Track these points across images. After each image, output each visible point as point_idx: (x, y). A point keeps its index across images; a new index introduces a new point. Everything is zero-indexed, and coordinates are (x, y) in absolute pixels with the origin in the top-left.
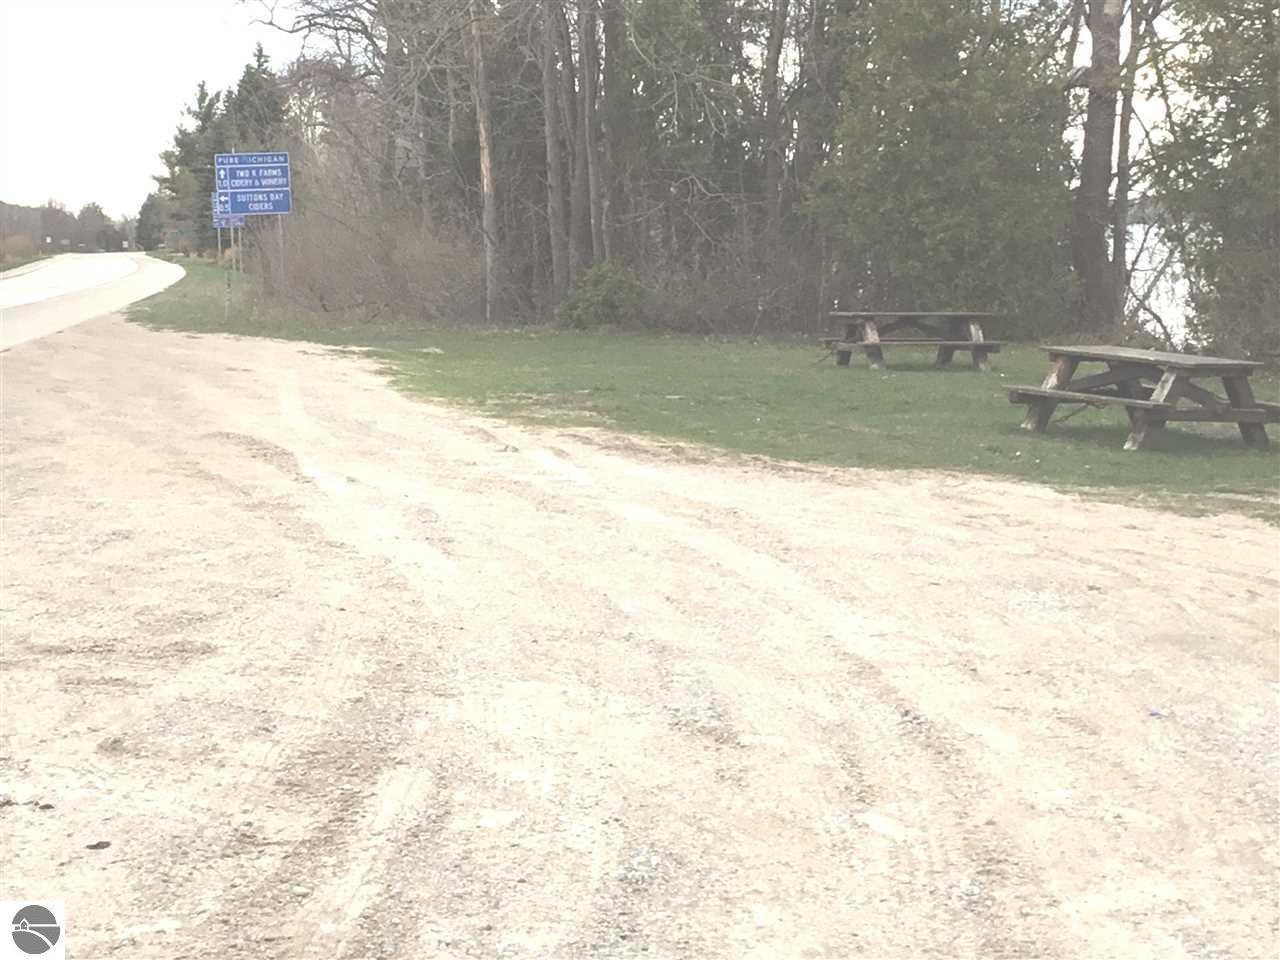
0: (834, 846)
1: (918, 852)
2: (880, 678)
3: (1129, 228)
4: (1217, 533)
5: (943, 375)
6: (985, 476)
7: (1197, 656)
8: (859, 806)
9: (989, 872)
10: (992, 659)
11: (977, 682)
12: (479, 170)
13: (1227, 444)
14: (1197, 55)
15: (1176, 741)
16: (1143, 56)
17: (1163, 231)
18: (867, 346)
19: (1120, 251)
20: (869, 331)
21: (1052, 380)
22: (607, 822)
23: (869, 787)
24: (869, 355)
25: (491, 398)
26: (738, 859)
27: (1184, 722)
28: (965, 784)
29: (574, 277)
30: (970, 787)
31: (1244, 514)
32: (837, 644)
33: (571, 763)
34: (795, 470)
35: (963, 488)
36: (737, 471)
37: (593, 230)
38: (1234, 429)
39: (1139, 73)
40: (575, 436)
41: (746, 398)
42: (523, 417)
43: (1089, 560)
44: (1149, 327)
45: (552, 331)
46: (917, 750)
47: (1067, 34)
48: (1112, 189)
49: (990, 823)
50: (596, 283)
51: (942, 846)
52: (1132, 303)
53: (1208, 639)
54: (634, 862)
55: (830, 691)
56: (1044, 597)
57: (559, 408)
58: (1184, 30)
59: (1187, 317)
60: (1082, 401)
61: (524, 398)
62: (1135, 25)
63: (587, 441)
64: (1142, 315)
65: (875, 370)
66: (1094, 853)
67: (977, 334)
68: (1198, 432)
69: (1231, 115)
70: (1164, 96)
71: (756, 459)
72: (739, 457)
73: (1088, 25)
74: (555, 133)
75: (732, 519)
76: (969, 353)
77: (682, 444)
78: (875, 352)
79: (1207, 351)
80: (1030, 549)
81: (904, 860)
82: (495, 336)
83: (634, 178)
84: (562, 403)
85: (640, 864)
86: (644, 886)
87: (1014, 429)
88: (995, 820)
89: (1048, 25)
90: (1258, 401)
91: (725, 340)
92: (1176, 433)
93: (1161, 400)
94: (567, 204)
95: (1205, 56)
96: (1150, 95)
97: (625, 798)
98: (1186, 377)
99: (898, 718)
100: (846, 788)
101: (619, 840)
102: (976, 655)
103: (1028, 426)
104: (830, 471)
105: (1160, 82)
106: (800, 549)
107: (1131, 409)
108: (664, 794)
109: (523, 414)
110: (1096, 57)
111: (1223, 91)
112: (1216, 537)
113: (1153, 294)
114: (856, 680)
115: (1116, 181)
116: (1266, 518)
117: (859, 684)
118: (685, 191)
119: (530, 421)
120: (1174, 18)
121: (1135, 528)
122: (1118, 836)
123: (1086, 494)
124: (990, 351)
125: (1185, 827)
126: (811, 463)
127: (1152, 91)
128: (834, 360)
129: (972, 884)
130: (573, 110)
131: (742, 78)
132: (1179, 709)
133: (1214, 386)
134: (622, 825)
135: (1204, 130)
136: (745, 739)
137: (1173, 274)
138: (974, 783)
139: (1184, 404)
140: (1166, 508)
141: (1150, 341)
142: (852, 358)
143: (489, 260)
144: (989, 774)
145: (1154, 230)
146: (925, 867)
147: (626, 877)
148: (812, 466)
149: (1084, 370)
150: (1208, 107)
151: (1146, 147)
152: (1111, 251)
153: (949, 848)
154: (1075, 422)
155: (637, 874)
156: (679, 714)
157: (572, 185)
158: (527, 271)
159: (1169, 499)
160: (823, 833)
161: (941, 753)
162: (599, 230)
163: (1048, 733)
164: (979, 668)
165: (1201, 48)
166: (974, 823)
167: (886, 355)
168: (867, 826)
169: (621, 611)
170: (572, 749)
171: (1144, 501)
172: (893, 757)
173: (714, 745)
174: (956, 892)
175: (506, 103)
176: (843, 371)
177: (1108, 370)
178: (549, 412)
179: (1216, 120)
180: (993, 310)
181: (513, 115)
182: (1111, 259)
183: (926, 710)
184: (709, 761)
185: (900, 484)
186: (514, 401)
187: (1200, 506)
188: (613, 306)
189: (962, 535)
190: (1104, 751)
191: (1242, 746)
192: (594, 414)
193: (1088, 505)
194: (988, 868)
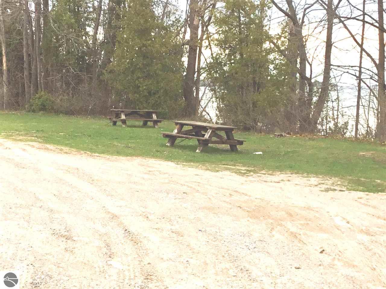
0: (100, 271)
1: (126, 273)
2: (119, 219)
3: (200, 87)
4: (222, 177)
5: (144, 129)
6: (154, 159)
7: (214, 213)
8: (109, 259)
9: (147, 279)
10: (153, 214)
11: (148, 221)
12: (2, 62)
13: (226, 151)
14: (220, 37)
15: (206, 238)
16: (205, 37)
17: (210, 88)
18: (121, 120)
19: (197, 94)
20: (122, 115)
21: (176, 131)
22: (28, 265)
23: (113, 253)
24: (122, 122)
25: (3, 133)
26: (70, 276)
27: (209, 233)
28: (142, 252)
29: (32, 97)
30: (144, 253)
31: (230, 171)
32: (106, 209)
33: (18, 246)
34: (97, 156)
35: (148, 163)
36: (79, 156)
37: (39, 82)
38: (227, 147)
39: (203, 42)
40: (29, 145)
41: (84, 135)
42: (13, 139)
43: (184, 185)
44: (206, 117)
45: (25, 113)
46: (129, 241)
47: (183, 30)
48: (196, 76)
49: (149, 264)
50: (39, 98)
51: (134, 271)
52: (201, 109)
53: (217, 208)
54: (36, 278)
55: (103, 223)
56: (170, 195)
57: (25, 136)
58: (216, 30)
59: (216, 114)
60: (184, 137)
61: (13, 133)
62: (203, 28)
63: (33, 146)
64: (204, 113)
65: (124, 127)
66: (180, 272)
67: (154, 117)
68: (218, 147)
69: (229, 55)
70: (211, 48)
71: (85, 153)
72: (80, 152)
73: (189, 27)
74: (27, 52)
75: (76, 171)
76: (152, 123)
77: (63, 148)
78: (124, 122)
79: (221, 124)
80: (167, 181)
81: (121, 275)
82: (7, 114)
83: (52, 66)
84: (26, 135)
85: (38, 278)
86: (39, 285)
87: (164, 145)
88: (151, 263)
89: (178, 27)
90: (235, 139)
91: (79, 117)
92: (212, 148)
93: (207, 138)
94: (30, 74)
95: (222, 37)
96: (207, 48)
97: (35, 257)
98: (215, 131)
99: (123, 232)
100: (106, 253)
101: (32, 271)
102: (148, 213)
103: (168, 144)
104: (108, 157)
105: (209, 44)
106: (97, 180)
107: (199, 140)
108: (47, 256)
109: (13, 137)
110: (191, 36)
111: (227, 48)
112: (221, 178)
113: (207, 107)
114: (111, 220)
115: (196, 74)
116: (236, 173)
117: (112, 221)
118: (68, 71)
119: (15, 140)
120: (213, 26)
121: (198, 175)
122: (187, 267)
123: (184, 165)
124: (159, 122)
125: (207, 264)
126: (102, 154)
127: (207, 47)
128: (112, 124)
129: (142, 282)
130: (33, 45)
131: (86, 38)
132: (208, 229)
133: (223, 134)
134: (33, 266)
135: (221, 59)
136: (74, 238)
137: (213, 101)
138: (145, 251)
139: (214, 139)
140: (208, 169)
141: (205, 121)
142: (117, 123)
143: (5, 90)
144: (150, 249)
145: (208, 88)
146: (127, 278)
147: (33, 283)
148: (102, 155)
149: (185, 128)
150: (223, 52)
151: (206, 63)
152: (195, 94)
153: (136, 271)
154: (183, 143)
155: (37, 282)
156: (55, 231)
157: (32, 68)
158: (17, 95)
159: (208, 167)
160: (97, 267)
161: (135, 242)
162: (41, 83)
163: (168, 236)
164: (149, 216)
165: (221, 35)
166: (144, 264)
167: (127, 123)
168: (111, 265)
169: (39, 199)
170: (19, 242)
171: (201, 167)
172: (121, 244)
173: (65, 240)
174: (137, 285)
175: (11, 41)
176: (115, 127)
177: (192, 128)
178: (21, 137)
179: (225, 56)
180: (160, 110)
181: (14, 46)
182: (195, 96)
183: (132, 229)
184: (63, 246)
185: (129, 161)
186: (11, 134)
187: (217, 169)
188: (44, 106)
189: (146, 176)
190: (185, 241)
191: (225, 240)
192: (36, 138)
193: (184, 168)
194: (147, 277)
